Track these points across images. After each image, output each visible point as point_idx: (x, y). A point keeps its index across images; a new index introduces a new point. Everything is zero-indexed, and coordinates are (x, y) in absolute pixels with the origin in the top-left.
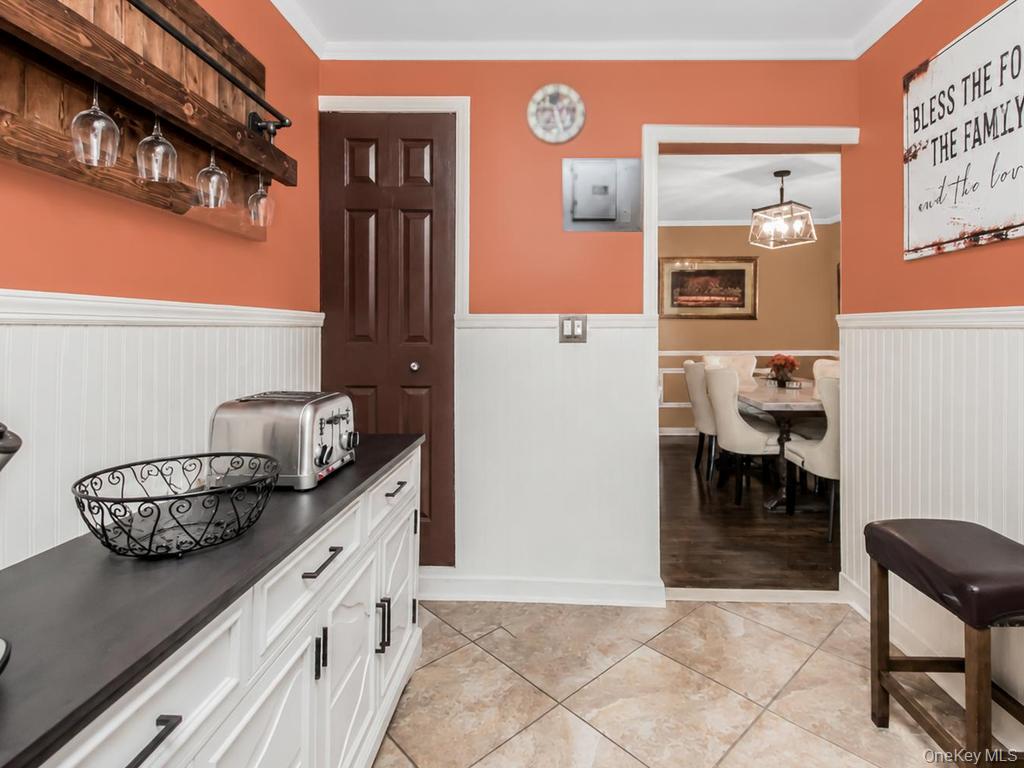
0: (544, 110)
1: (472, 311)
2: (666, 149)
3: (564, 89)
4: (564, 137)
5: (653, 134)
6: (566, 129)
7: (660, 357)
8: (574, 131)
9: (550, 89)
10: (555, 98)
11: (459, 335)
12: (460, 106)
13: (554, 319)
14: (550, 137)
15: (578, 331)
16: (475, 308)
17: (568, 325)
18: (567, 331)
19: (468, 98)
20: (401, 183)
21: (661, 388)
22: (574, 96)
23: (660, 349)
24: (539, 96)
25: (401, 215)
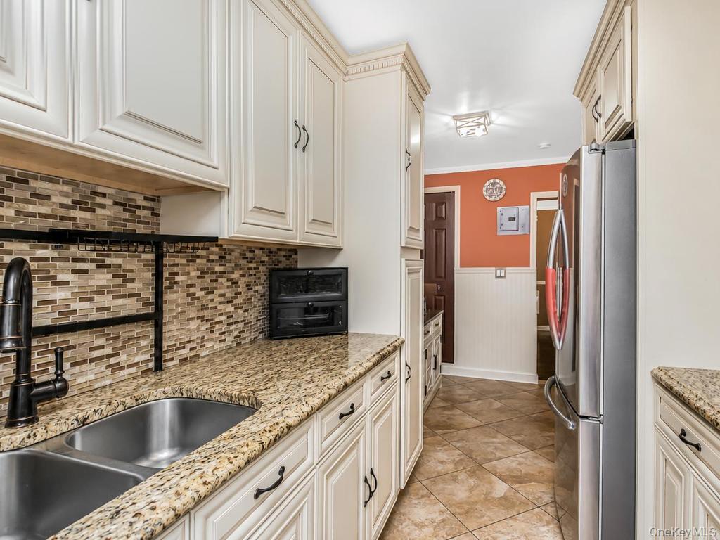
0: (489, 189)
1: (461, 267)
2: (539, 200)
3: (497, 181)
4: (497, 199)
5: (534, 196)
6: (498, 196)
7: (537, 285)
8: (501, 196)
9: (492, 181)
10: (493, 184)
11: (456, 276)
12: (456, 189)
13: (493, 269)
14: (492, 199)
15: (503, 274)
16: (462, 266)
17: (498, 272)
18: (498, 274)
19: (459, 186)
20: (434, 219)
21: (538, 297)
22: (501, 183)
23: (538, 280)
24: (487, 184)
25: (434, 231)
